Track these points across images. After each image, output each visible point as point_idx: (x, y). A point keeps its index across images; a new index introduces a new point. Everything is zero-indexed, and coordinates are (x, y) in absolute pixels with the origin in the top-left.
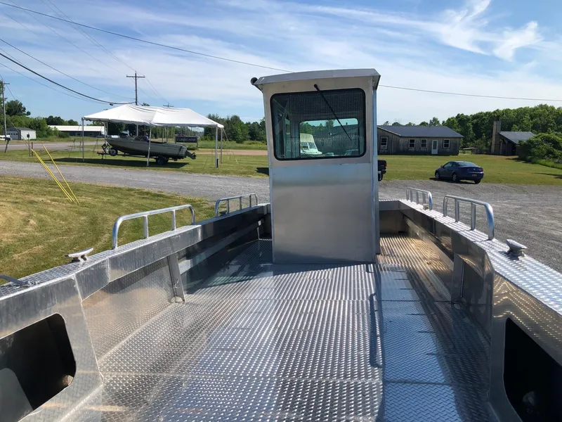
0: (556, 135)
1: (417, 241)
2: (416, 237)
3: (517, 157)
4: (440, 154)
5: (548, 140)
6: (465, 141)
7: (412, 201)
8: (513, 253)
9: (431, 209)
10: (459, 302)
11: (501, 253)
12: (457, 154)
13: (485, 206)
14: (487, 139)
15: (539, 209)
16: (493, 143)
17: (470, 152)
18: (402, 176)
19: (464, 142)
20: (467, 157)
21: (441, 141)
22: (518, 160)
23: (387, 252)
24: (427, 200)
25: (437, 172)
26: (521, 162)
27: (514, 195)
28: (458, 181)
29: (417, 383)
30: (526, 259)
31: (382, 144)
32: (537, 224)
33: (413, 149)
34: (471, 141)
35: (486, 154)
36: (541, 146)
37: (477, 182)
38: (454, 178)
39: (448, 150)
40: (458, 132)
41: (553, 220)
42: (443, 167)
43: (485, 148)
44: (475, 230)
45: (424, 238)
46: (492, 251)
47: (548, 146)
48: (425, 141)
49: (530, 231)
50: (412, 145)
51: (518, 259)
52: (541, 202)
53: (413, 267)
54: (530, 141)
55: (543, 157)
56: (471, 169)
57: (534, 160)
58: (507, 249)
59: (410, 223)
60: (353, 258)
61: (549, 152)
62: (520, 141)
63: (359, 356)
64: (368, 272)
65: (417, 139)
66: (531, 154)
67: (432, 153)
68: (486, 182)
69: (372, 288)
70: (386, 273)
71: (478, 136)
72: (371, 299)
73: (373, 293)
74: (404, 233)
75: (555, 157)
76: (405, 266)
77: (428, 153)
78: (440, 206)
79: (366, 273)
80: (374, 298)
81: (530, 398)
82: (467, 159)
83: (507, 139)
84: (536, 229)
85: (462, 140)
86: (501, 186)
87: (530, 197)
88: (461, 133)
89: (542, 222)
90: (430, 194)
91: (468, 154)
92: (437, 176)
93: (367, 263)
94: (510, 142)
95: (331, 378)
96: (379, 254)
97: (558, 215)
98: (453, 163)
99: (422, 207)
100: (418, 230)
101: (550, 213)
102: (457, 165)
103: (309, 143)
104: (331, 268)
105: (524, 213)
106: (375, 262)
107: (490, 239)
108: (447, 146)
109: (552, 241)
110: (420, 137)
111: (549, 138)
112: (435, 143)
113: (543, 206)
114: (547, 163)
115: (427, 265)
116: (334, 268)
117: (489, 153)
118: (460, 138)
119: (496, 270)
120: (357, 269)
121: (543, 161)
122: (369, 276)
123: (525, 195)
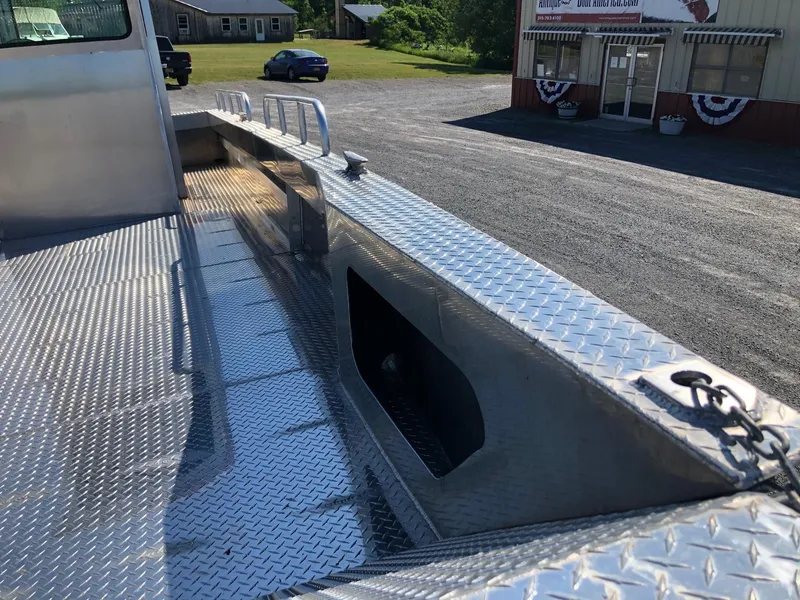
0: (411, 8)
1: (240, 171)
2: (239, 165)
3: (368, 41)
4: (269, 39)
5: (402, 16)
6: (301, 20)
7: (225, 110)
8: (353, 171)
9: (250, 120)
10: (303, 251)
11: (337, 172)
12: (291, 39)
13: (314, 104)
14: (329, 16)
15: (399, 111)
16: (338, 22)
17: (309, 35)
18: (215, 76)
19: (299, 22)
20: (307, 44)
21: (268, 19)
22: (369, 45)
23: (198, 193)
24: (244, 106)
25: (266, 67)
26: (373, 49)
27: (369, 94)
28: (296, 80)
29: (244, 382)
30: (369, 177)
31: (181, 27)
32: (397, 132)
33: (228, 34)
34: (309, 20)
35: (331, 38)
36: (394, 25)
37: (322, 79)
38: (291, 75)
39: (279, 33)
40: (290, 6)
41: (414, 124)
42: (274, 59)
43: (327, 30)
44: (307, 143)
45: (248, 166)
46: (327, 171)
47: (402, 24)
48: (243, 21)
49: (389, 141)
50: (227, 28)
51: (359, 179)
52: (399, 102)
53: (242, 211)
54: (381, 18)
55: (398, 41)
56: (311, 60)
57: (388, 45)
58: (344, 166)
59: (227, 145)
60: (143, 211)
61: (404, 34)
62: (370, 19)
63: (156, 363)
64: (169, 227)
65: (234, 18)
66: (385, 36)
67: (258, 39)
68: (333, 78)
69: (176, 253)
70: (203, 226)
71: (318, 12)
72: (174, 269)
73: (177, 259)
74: (222, 161)
75: (412, 40)
76: (230, 210)
77: (252, 40)
78: (276, 118)
79: (166, 230)
80: (179, 267)
81: (390, 363)
82: (306, 46)
83: (354, 15)
84: (394, 137)
85: (296, 18)
86: (351, 82)
87: (387, 95)
88: (295, 8)
89: (402, 128)
90: (246, 97)
91: (306, 39)
92: (268, 73)
93: (167, 215)
94: (357, 19)
95: (108, 410)
96: (185, 198)
97: (419, 117)
98: (287, 53)
99: (237, 117)
100: (237, 153)
101: (409, 115)
102: (292, 54)
103: (52, 25)
104: (108, 232)
105: (381, 118)
106: (178, 211)
107: (325, 155)
108: (276, 27)
109: (414, 152)
110: (237, 15)
111: (403, 13)
112: (259, 22)
113: (402, 107)
114: (403, 49)
115: (257, 205)
116: (113, 230)
117: (333, 36)
118: (292, 14)
119: (327, 199)
120: (152, 227)
121: (398, 46)
122: (170, 233)
123: (381, 93)
